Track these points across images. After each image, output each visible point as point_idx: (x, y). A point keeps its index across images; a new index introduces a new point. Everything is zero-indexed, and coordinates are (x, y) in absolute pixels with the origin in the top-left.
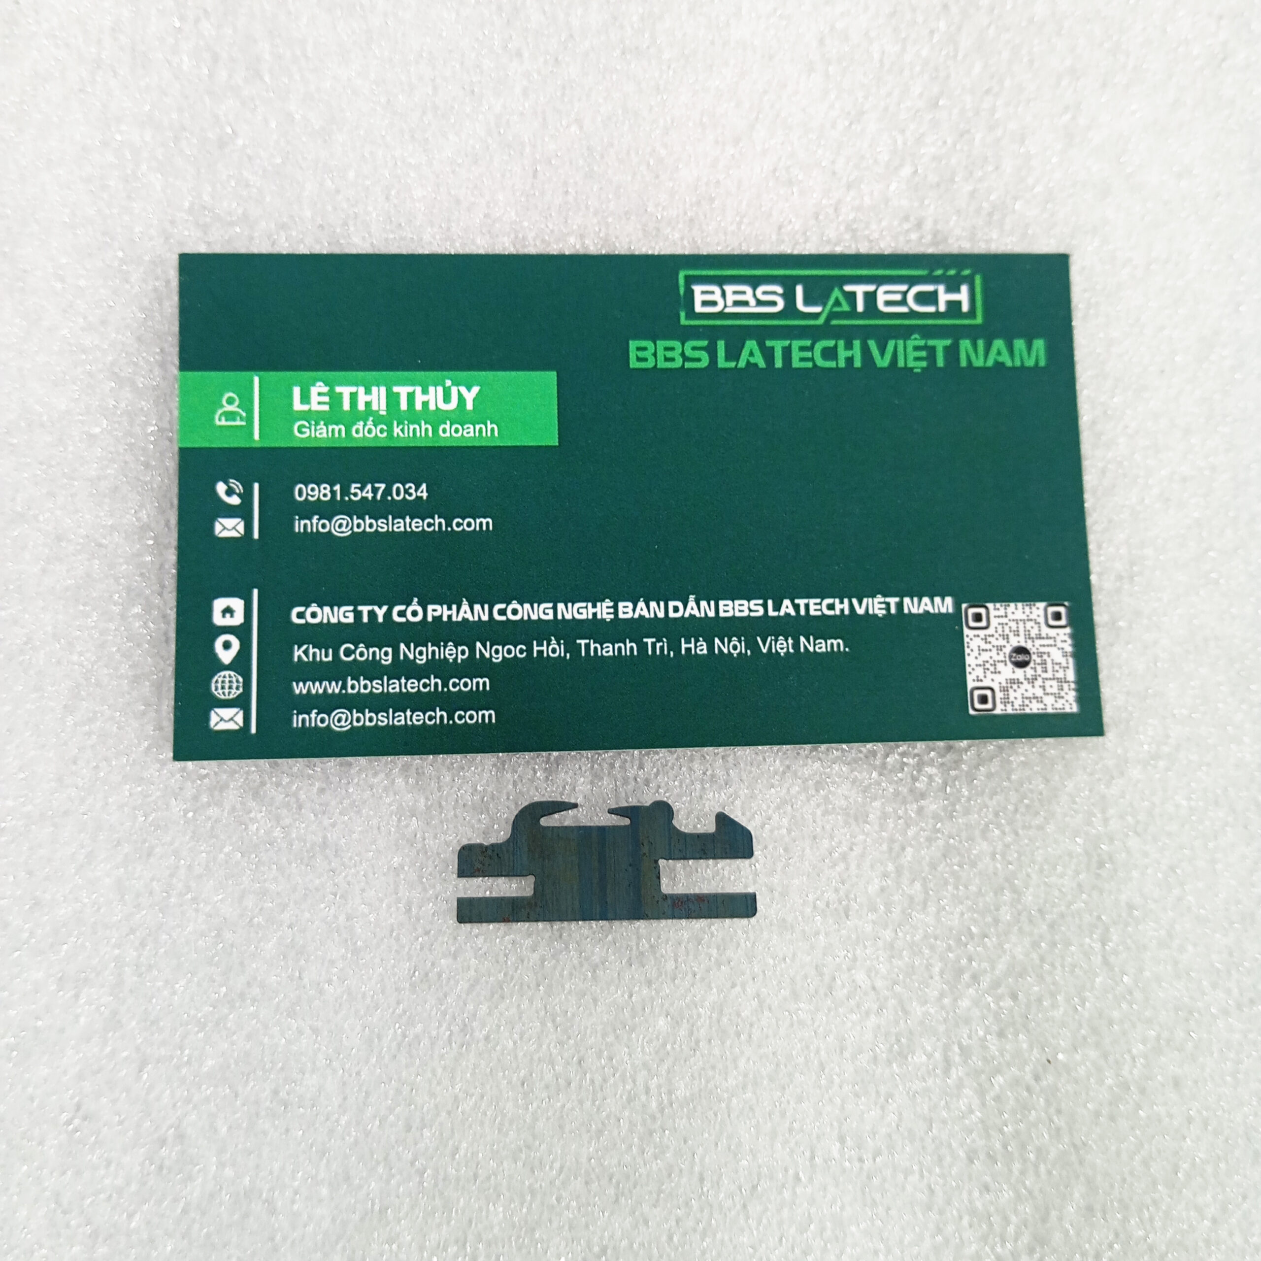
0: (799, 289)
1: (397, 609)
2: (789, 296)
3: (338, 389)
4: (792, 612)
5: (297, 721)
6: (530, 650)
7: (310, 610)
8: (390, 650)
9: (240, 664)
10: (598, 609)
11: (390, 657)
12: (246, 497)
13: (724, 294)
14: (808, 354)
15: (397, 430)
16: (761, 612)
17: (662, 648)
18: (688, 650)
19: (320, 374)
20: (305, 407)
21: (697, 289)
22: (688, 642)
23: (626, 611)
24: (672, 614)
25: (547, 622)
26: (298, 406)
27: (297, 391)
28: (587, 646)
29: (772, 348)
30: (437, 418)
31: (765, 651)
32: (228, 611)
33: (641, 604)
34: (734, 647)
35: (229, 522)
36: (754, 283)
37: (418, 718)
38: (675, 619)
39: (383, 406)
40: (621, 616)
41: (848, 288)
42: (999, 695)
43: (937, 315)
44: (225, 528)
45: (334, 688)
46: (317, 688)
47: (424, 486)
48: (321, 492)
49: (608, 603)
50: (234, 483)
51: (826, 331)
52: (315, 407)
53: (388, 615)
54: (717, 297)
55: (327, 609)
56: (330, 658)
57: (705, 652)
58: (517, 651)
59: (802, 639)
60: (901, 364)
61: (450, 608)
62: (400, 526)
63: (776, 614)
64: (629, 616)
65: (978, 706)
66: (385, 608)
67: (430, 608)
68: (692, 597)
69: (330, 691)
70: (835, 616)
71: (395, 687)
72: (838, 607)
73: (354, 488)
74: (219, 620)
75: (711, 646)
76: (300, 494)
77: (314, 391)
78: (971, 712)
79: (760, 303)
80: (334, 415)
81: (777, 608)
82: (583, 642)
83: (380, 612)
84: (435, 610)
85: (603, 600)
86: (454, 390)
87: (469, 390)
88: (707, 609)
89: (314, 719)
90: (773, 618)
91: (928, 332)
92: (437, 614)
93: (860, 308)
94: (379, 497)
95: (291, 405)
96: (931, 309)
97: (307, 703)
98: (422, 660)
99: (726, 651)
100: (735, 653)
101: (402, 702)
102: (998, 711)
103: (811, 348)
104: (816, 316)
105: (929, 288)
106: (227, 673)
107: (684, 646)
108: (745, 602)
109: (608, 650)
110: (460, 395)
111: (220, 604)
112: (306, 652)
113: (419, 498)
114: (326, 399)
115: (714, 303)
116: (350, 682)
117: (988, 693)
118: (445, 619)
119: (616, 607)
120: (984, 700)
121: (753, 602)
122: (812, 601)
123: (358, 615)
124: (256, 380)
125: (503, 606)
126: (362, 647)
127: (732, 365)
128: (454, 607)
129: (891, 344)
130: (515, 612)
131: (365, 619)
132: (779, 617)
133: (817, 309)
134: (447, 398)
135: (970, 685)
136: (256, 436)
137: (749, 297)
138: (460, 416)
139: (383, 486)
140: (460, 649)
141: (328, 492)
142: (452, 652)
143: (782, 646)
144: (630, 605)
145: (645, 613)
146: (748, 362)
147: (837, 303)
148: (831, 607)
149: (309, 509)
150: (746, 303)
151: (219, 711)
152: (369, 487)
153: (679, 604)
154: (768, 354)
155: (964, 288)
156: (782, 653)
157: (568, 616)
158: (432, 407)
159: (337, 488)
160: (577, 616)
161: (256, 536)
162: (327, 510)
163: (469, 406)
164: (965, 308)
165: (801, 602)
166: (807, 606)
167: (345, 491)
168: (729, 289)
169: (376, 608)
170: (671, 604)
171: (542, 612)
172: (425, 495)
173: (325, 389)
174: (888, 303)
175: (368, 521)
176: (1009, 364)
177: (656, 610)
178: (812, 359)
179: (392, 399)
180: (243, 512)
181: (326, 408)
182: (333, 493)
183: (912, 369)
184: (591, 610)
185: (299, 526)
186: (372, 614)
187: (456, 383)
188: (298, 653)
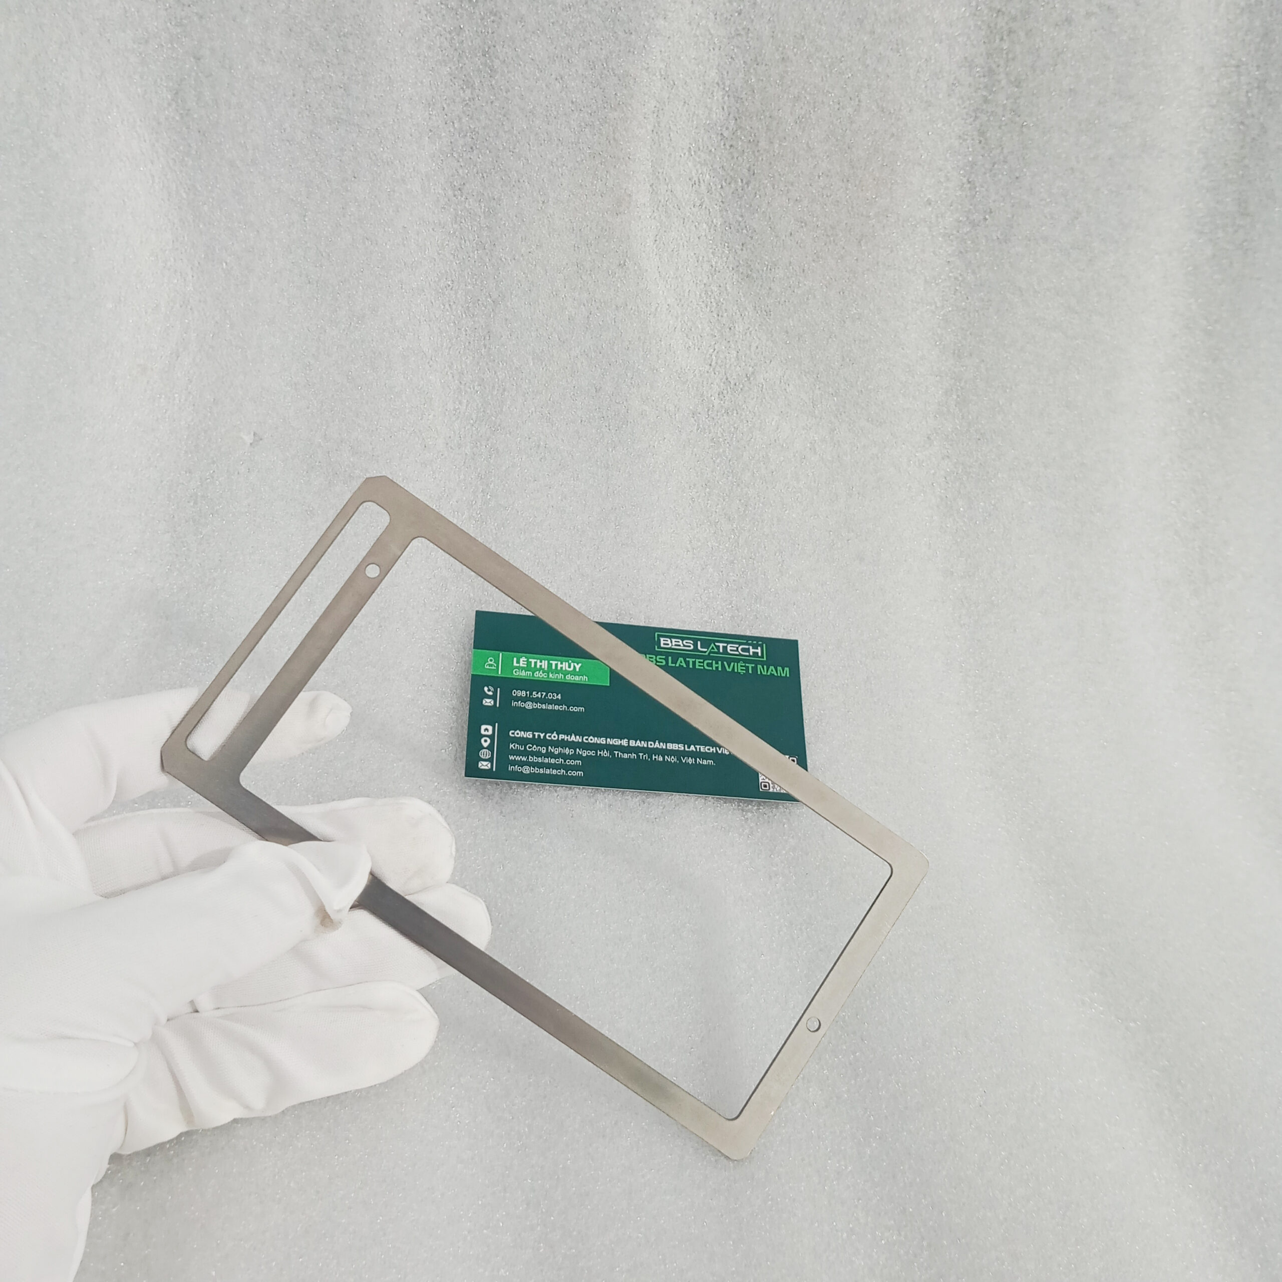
0: (699, 643)
1: (548, 735)
2: (695, 645)
3: (530, 660)
4: (694, 750)
5: (510, 768)
6: (597, 753)
7: (516, 732)
8: (545, 748)
9: (491, 747)
10: (622, 742)
11: (545, 751)
12: (495, 692)
13: (671, 642)
14: (702, 664)
15: (551, 675)
16: (683, 748)
17: (645, 757)
18: (655, 759)
19: (525, 655)
20: (518, 665)
21: (662, 639)
22: (655, 756)
23: (633, 743)
24: (649, 746)
25: (604, 744)
26: (515, 664)
27: (515, 659)
28: (618, 754)
29: (689, 661)
30: (566, 673)
31: (684, 761)
32: (486, 730)
33: (638, 742)
34: (672, 759)
35: (488, 700)
36: (683, 639)
37: (554, 772)
38: (651, 748)
39: (546, 667)
40: (631, 745)
41: (717, 644)
42: (771, 785)
43: (749, 656)
44: (486, 702)
45: (524, 759)
46: (518, 758)
47: (560, 695)
48: (523, 694)
49: (626, 740)
50: (492, 689)
51: (708, 657)
52: (521, 665)
53: (545, 736)
54: (669, 642)
55: (522, 733)
56: (523, 749)
57: (662, 760)
58: (592, 753)
59: (698, 759)
60: (736, 671)
61: (567, 736)
62: (550, 707)
63: (688, 750)
64: (634, 745)
65: (763, 788)
66: (544, 734)
67: (560, 735)
68: (657, 741)
69: (523, 760)
70: (710, 753)
71: (546, 761)
72: (711, 750)
73: (534, 693)
74: (483, 732)
75: (664, 758)
76: (515, 693)
77: (521, 660)
78: (761, 790)
79: (684, 646)
80: (528, 668)
81: (689, 747)
82: (616, 752)
83: (542, 735)
84: (562, 737)
85: (624, 739)
86: (572, 664)
87: (578, 664)
88: (662, 746)
89: (516, 768)
90: (687, 751)
91: (745, 661)
92: (563, 738)
93: (721, 651)
94: (543, 697)
95: (513, 663)
96: (747, 654)
97: (514, 763)
98: (556, 753)
99: (669, 760)
100: (673, 761)
101: (549, 766)
102: (771, 790)
103: (703, 663)
104: (705, 652)
105: (747, 647)
106: (485, 750)
107: (654, 757)
108: (677, 745)
109: (626, 756)
110: (574, 666)
111: (483, 727)
112: (514, 746)
113: (557, 699)
114: (526, 663)
115: (668, 644)
116: (530, 757)
117: (767, 784)
118: (566, 740)
119: (629, 742)
120: (765, 786)
121: (680, 745)
122: (702, 747)
123: (534, 735)
124: (501, 654)
125: (587, 737)
126: (535, 746)
127: (674, 665)
128: (569, 736)
129: (732, 664)
130: (591, 740)
131: (536, 737)
132: (689, 751)
133: (706, 650)
134: (569, 667)
135: (760, 781)
136: (500, 673)
137: (681, 643)
138: (574, 673)
139: (544, 694)
140: (571, 750)
141: (525, 693)
142: (567, 751)
143: (690, 761)
144: (634, 741)
145: (640, 745)
146: (680, 665)
147: (713, 648)
148: (709, 749)
149: (517, 699)
150: (679, 646)
151: (482, 762)
152: (540, 693)
153: (653, 743)
154: (687, 663)
155: (759, 648)
156: (690, 763)
157: (611, 743)
158: (564, 669)
159: (528, 692)
160: (614, 743)
161: (498, 705)
162: (524, 700)
163: (577, 670)
164: (760, 654)
165: (698, 747)
166: (700, 748)
167: (531, 694)
168: (673, 640)
169: (540, 734)
170: (649, 743)
171: (602, 741)
172: (560, 698)
173: (526, 660)
174: (731, 650)
175: (539, 705)
176: (776, 674)
177: (643, 744)
178: (703, 666)
179: (550, 665)
180: (494, 697)
181: (525, 666)
182: (527, 694)
183: (740, 673)
184: (620, 742)
185: (514, 704)
186: (539, 736)
187: (573, 662)
188: (511, 746)
